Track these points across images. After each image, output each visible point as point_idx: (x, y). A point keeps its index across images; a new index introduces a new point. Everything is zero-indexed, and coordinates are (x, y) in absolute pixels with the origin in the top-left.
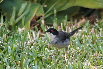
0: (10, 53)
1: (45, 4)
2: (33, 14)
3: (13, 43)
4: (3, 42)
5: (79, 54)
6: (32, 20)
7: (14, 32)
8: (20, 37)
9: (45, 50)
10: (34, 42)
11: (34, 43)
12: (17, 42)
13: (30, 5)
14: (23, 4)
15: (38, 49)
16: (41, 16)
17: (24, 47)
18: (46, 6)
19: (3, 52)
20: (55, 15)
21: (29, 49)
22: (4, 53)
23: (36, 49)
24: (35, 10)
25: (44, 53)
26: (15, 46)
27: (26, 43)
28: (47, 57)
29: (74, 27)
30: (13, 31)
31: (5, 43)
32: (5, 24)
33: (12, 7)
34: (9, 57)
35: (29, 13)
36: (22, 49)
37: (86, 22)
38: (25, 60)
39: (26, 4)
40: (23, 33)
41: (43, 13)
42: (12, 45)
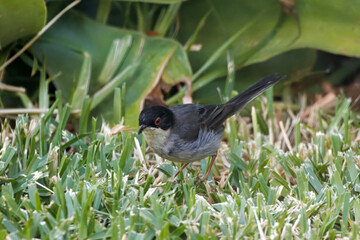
0: (74, 213)
1: (196, 43)
2: (153, 74)
3: (84, 176)
4: (47, 175)
5: (316, 218)
6: (151, 98)
7: (85, 138)
8: (109, 156)
9: (195, 200)
10: (157, 175)
11: (158, 179)
12: (97, 175)
13: (142, 43)
14: (117, 42)
15: (172, 198)
16: (183, 84)
17: (123, 190)
18: (197, 48)
19: (49, 210)
20: (230, 80)
21: (139, 199)
22: (54, 211)
23: (164, 200)
24: (159, 63)
25: (194, 213)
26: (89, 187)
27: (131, 179)
28: (204, 226)
29: (296, 120)
30: (82, 137)
31: (54, 177)
32: (56, 111)
33: (80, 53)
34: (71, 228)
35: (138, 73)
36: (116, 199)
37: (340, 105)
38: (124, 236)
39: (128, 40)
40: (117, 140)
41: (187, 75)
42: (82, 185)
